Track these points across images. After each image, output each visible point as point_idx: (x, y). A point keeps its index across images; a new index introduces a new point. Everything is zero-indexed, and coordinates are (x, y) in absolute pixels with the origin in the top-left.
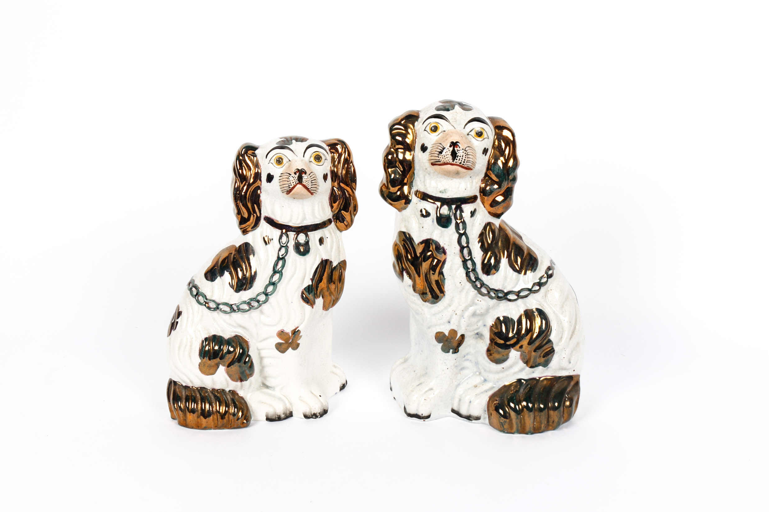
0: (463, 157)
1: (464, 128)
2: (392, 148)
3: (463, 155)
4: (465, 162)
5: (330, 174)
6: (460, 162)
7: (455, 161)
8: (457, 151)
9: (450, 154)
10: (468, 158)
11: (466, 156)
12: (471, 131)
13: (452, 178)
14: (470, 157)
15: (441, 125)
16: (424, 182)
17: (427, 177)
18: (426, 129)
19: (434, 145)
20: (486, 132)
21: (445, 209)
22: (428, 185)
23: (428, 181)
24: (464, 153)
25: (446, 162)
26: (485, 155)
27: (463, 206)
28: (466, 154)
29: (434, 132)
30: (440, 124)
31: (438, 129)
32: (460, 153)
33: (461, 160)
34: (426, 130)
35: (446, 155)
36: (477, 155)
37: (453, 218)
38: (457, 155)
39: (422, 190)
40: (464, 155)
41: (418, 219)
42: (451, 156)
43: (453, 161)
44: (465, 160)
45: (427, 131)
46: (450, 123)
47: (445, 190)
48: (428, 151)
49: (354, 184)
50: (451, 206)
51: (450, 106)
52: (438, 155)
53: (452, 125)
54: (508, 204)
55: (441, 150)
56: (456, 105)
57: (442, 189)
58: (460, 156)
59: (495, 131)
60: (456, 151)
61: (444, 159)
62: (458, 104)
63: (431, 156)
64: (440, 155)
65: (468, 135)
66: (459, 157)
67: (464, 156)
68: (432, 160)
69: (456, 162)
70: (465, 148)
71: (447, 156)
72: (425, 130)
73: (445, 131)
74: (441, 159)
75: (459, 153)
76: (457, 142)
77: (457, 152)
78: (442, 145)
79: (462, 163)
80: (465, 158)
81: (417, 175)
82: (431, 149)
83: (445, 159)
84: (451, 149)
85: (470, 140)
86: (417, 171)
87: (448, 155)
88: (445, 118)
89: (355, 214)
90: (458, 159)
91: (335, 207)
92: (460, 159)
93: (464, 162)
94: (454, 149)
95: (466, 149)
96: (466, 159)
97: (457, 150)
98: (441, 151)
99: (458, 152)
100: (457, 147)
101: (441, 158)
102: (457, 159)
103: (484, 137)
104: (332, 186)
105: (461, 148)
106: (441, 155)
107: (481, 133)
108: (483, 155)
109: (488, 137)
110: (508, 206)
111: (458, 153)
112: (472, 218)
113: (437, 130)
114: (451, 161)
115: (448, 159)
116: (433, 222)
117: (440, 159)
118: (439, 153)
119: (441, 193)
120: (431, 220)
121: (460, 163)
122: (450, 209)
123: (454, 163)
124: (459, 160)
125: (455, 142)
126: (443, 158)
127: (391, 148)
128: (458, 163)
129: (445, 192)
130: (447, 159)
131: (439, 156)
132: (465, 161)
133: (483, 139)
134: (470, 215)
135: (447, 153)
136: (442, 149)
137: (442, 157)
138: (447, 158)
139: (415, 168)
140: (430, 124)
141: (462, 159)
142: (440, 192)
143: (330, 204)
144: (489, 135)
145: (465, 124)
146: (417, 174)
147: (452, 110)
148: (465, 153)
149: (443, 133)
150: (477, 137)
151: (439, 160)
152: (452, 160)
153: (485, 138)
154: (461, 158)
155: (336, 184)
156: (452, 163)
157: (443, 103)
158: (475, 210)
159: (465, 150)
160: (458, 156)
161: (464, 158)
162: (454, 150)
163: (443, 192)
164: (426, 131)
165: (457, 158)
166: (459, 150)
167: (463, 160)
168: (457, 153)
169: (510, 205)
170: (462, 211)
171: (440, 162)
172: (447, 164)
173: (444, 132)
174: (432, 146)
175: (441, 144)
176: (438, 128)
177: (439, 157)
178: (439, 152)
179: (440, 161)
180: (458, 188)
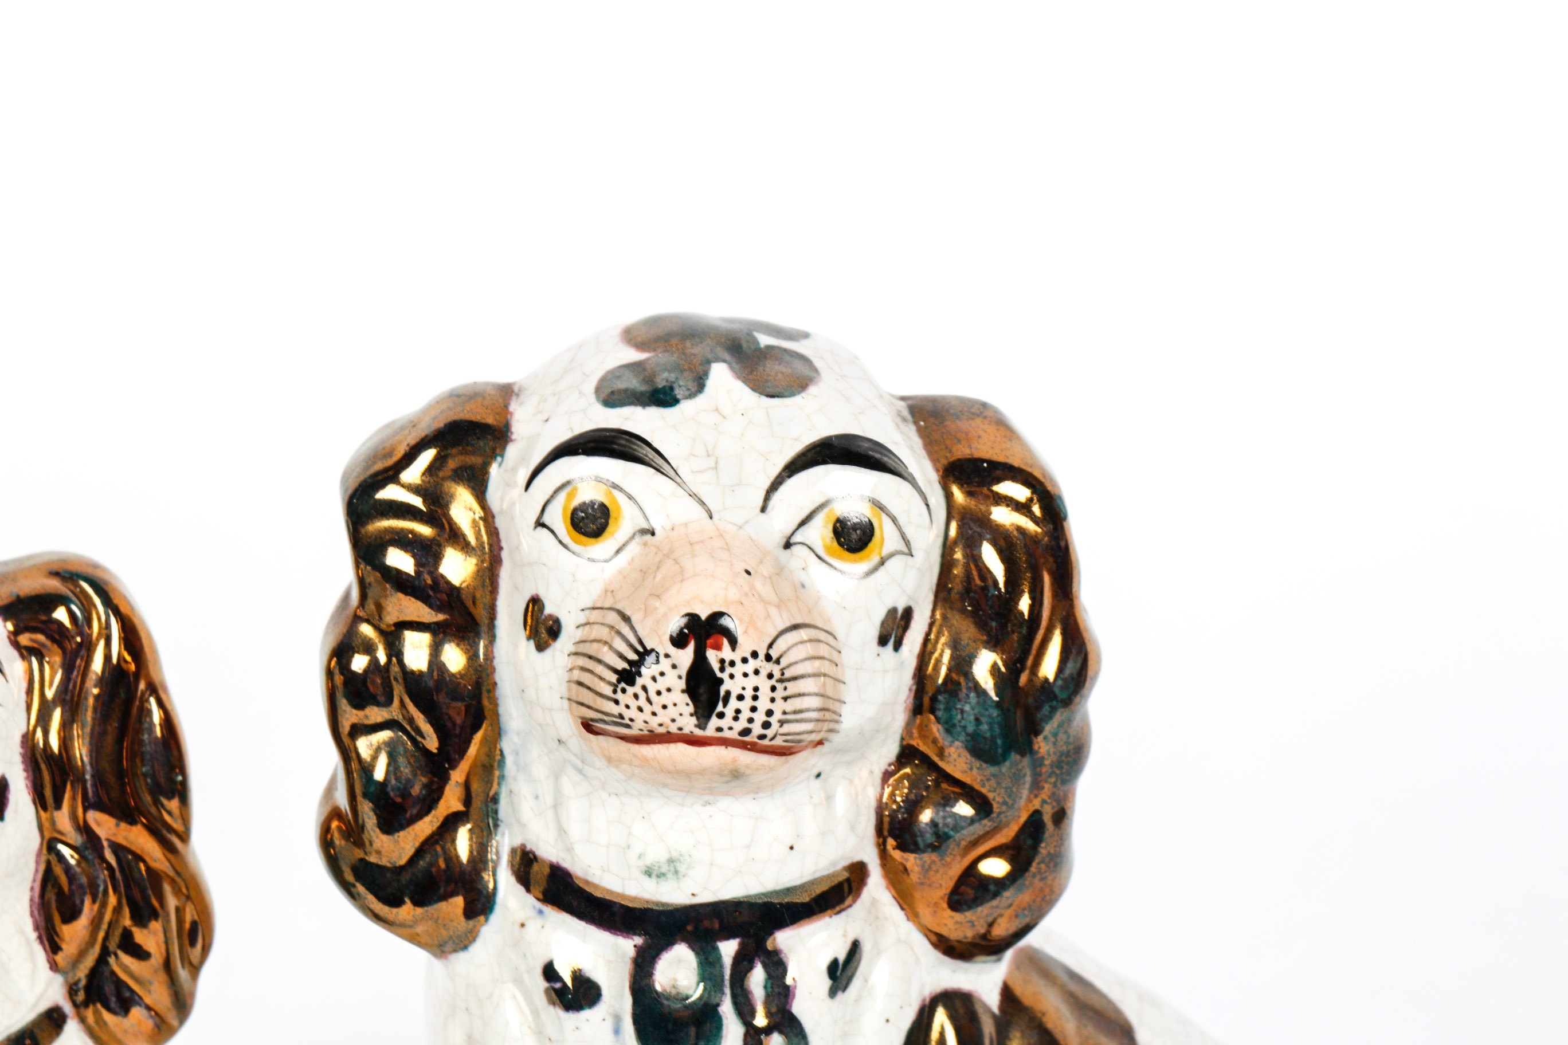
0: (755, 698)
1: (763, 510)
2: (368, 621)
3: (756, 689)
4: (775, 726)
5: (23, 775)
6: (742, 724)
7: (714, 722)
8: (722, 669)
9: (682, 684)
10: (785, 699)
11: (773, 689)
12: (803, 523)
13: (707, 798)
14: (802, 691)
15: (630, 497)
16: (556, 806)
17: (569, 783)
18: (546, 519)
19: (595, 616)
20: (894, 520)
21: (679, 961)
22: (576, 831)
23: (574, 811)
24: (764, 673)
25: (662, 730)
26: (897, 647)
27: (784, 939)
28: (773, 682)
29: (593, 540)
30: (621, 490)
31: (611, 521)
32: (738, 676)
33: (746, 714)
34: (544, 525)
35: (659, 693)
36: (849, 658)
37: (727, 1009)
38: (722, 693)
39: (549, 851)
40: (765, 685)
41: (535, 1013)
42: (686, 698)
43: (702, 726)
44: (770, 713)
45: (552, 532)
46: (681, 484)
47: (671, 861)
48: (564, 644)
49: (174, 804)
50: (716, 949)
51: (679, 369)
52: (615, 692)
53: (692, 495)
54: (1042, 890)
55: (631, 663)
56: (718, 360)
57: (657, 855)
58: (740, 698)
59: (949, 496)
60: (716, 666)
61: (646, 715)
62: (727, 357)
63: (580, 684)
64: (624, 691)
65: (788, 545)
66: (733, 704)
67: (765, 693)
68: (582, 704)
69: (719, 729)
70: (770, 646)
71: (666, 698)
72: (540, 524)
73: (653, 534)
74: (633, 713)
75: (732, 676)
76: (717, 615)
77: (719, 674)
78: (633, 628)
79: (757, 729)
80: (773, 700)
81: (516, 763)
82: (579, 634)
83: (654, 714)
84: (686, 657)
85: (802, 576)
86: (516, 739)
87: (669, 690)
88: (651, 454)
89: (195, 960)
90: (729, 711)
91: (70, 948)
92: (738, 711)
93: (766, 725)
94: (700, 659)
95: (772, 652)
96: (778, 707)
97: (722, 661)
98: (626, 666)
99: (729, 670)
100: (718, 647)
101: (627, 707)
102: (721, 715)
103: (885, 552)
104: (47, 835)
105: (745, 648)
106: (630, 690)
107: (864, 533)
108: (881, 649)
109: (907, 543)
110: (1043, 899)
111: (725, 676)
112: (840, 996)
113: (610, 529)
114: (689, 724)
115: (672, 712)
116: (617, 1031)
117: (627, 714)
118: (619, 681)
119: (654, 880)
120: (609, 1025)
121: (746, 732)
122: (708, 962)
123: (710, 731)
124: (736, 719)
125: (703, 617)
126: (640, 709)
127: (357, 619)
128: (733, 735)
129: (676, 872)
130: (663, 717)
131: (619, 696)
132: (773, 720)
133: (875, 559)
134: (826, 983)
135: (662, 684)
136: (633, 657)
137: (634, 703)
138: (665, 707)
139: (502, 726)
140: (568, 489)
141: (754, 709)
142: (648, 873)
143: (40, 938)
144: (909, 535)
145: (766, 484)
146: (517, 754)
147: (691, 396)
148: (770, 676)
149: (645, 544)
150: (840, 558)
151: (621, 717)
152: (694, 720)
153: (891, 555)
154: (745, 705)
155: (63, 818)
156: (698, 732)
157: (640, 346)
158: (855, 948)
159: (768, 658)
160: (728, 694)
161: (763, 704)
162: (700, 665)
163: (661, 875)
164: (545, 530)
165: (720, 708)
166: (732, 664)
167: (760, 717)
168: (721, 681)
169: (1052, 891)
170: (776, 966)
171: (628, 726)
172: (667, 738)
173: (649, 536)
174: (582, 618)
175: (626, 619)
176: (613, 514)
177: (617, 702)
178: (615, 671)
179: (627, 721)
180: (748, 847)
